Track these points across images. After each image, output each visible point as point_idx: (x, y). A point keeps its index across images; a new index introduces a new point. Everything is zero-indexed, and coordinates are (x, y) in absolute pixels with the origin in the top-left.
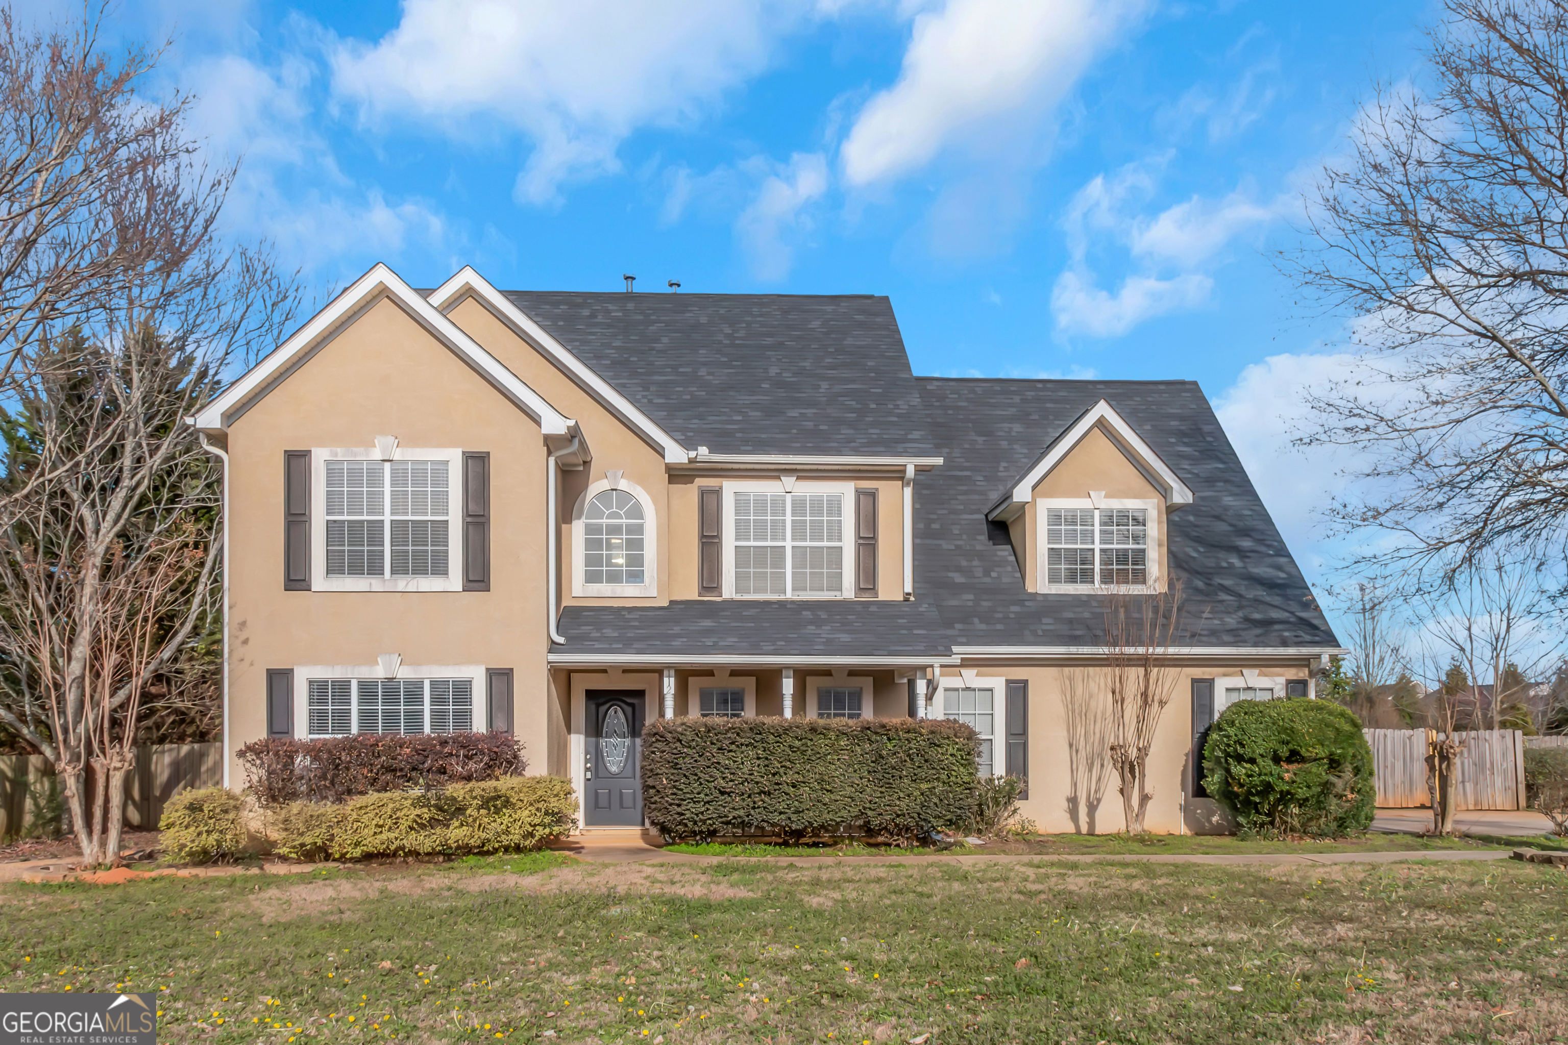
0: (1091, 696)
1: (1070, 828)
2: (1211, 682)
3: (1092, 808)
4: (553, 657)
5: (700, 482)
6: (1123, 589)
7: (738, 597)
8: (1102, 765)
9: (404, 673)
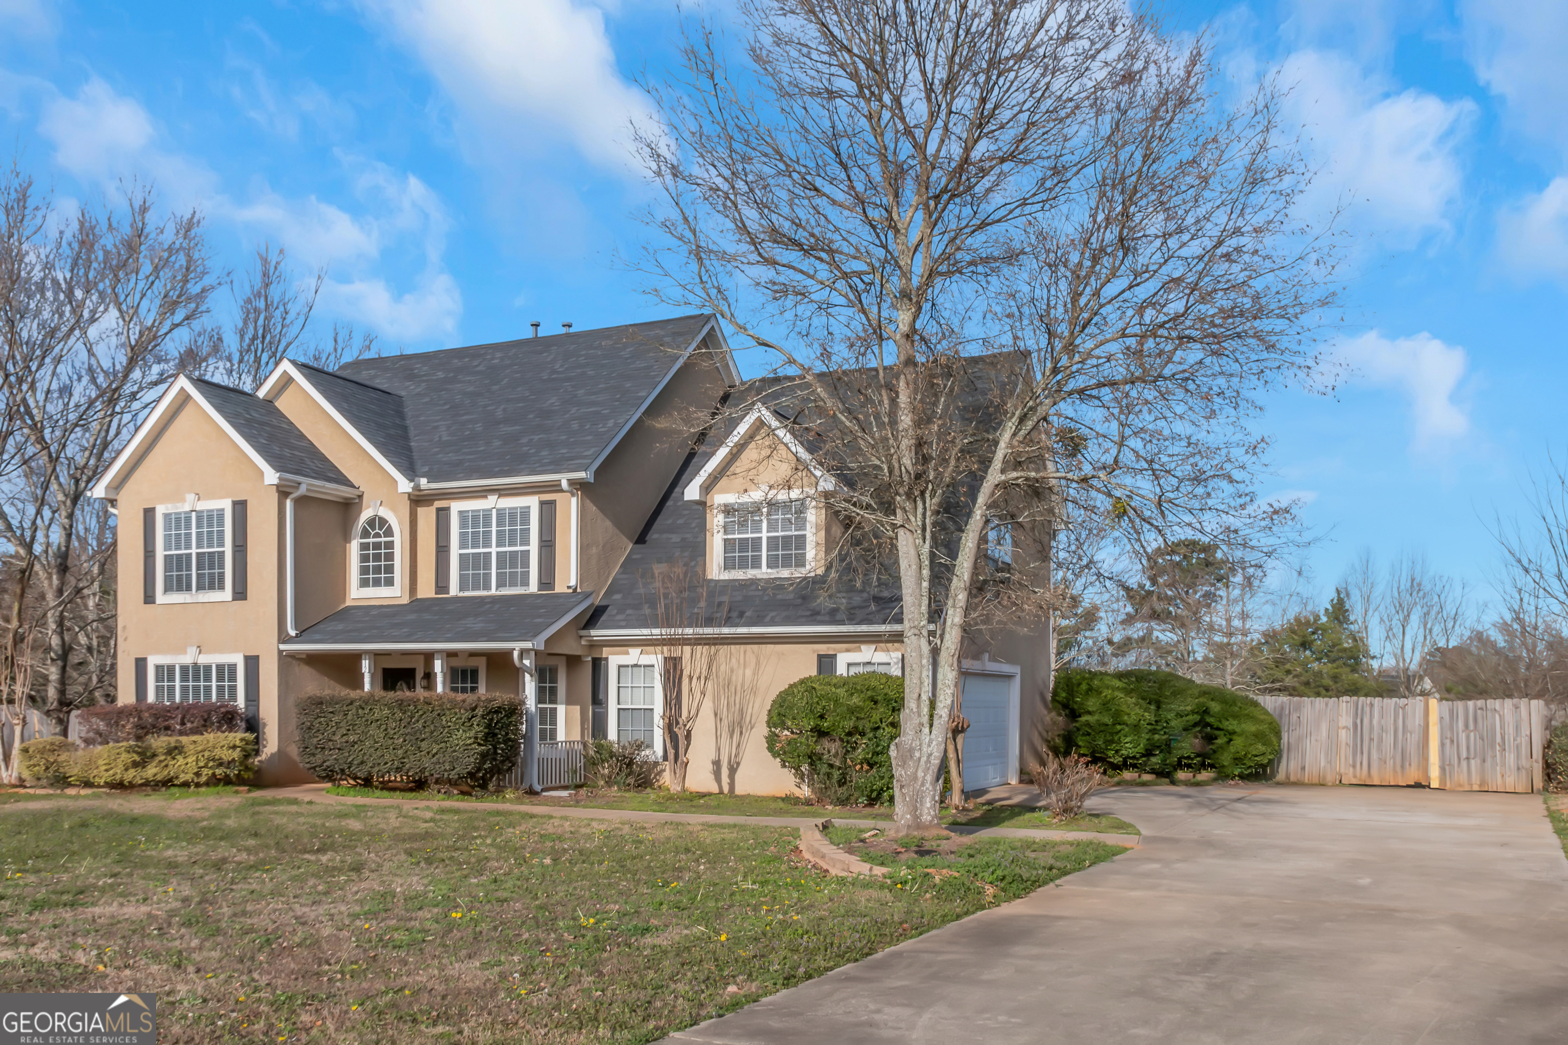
0: (732, 670)
1: (715, 789)
2: (834, 656)
3: (733, 771)
4: (282, 647)
5: (439, 504)
6: (785, 573)
7: (461, 594)
8: (741, 733)
9: (203, 660)
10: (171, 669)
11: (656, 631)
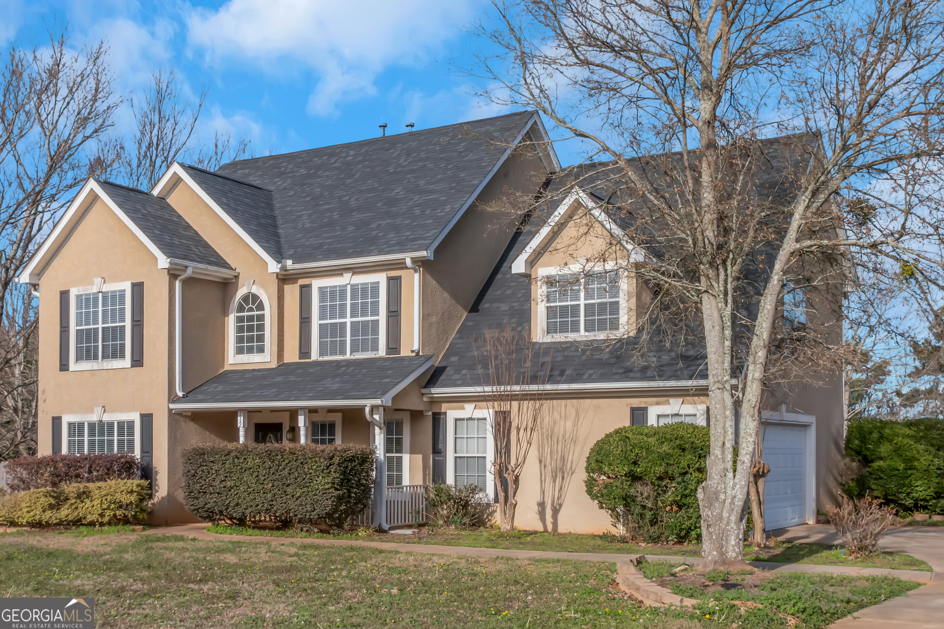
0: (555, 423)
1: (539, 527)
2: (645, 409)
3: (556, 511)
4: (172, 406)
5: (302, 282)
6: (601, 336)
7: (321, 359)
8: (563, 478)
9: (106, 418)
10: (81, 425)
11: (488, 389)
